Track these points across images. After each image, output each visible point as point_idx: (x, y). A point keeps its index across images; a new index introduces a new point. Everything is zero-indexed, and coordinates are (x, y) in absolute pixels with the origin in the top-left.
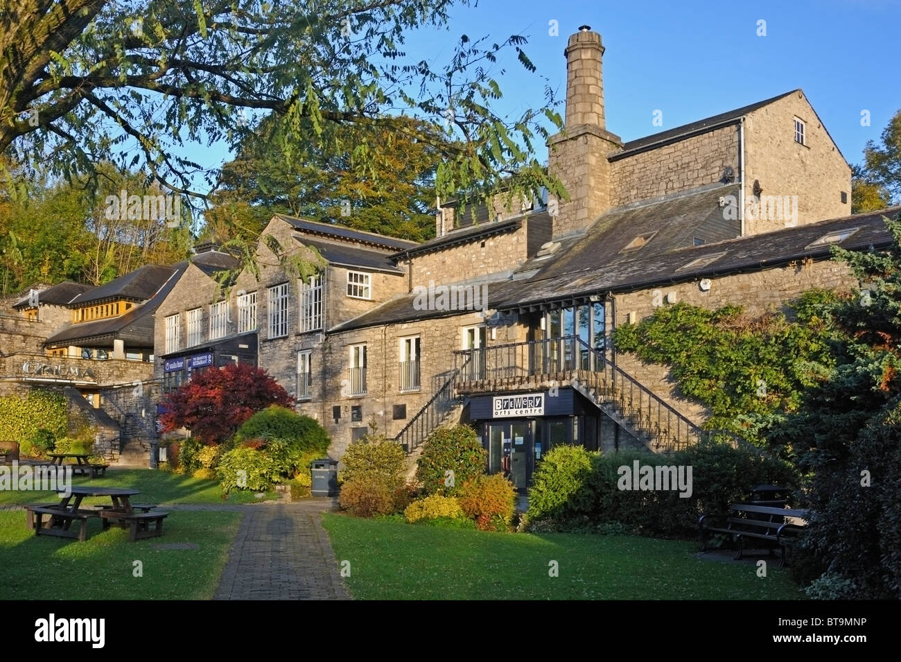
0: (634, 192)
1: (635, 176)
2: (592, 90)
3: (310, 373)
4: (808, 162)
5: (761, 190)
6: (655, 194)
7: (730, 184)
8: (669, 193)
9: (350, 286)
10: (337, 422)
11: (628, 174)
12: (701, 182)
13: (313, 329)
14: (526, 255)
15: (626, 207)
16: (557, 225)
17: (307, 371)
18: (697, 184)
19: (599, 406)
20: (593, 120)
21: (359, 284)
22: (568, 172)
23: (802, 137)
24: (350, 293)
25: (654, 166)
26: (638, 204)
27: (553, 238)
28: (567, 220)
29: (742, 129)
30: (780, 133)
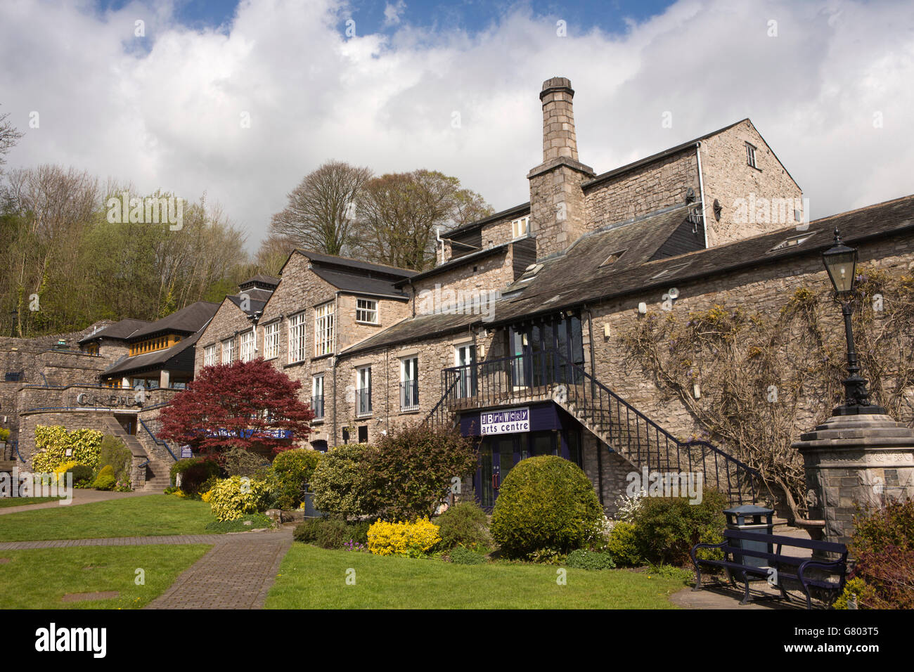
0: (607, 216)
1: (607, 201)
2: (566, 127)
3: (323, 396)
4: (761, 183)
5: (721, 208)
6: (625, 216)
7: (692, 204)
8: (638, 215)
9: (358, 312)
10: (346, 443)
11: (600, 200)
12: (665, 203)
13: (326, 353)
14: (512, 277)
15: (601, 230)
16: (540, 248)
17: (320, 393)
18: (662, 205)
19: (579, 420)
20: (567, 153)
21: (366, 310)
22: (548, 201)
23: (754, 160)
24: (358, 318)
25: (623, 191)
26: (611, 226)
27: (537, 260)
28: (549, 244)
29: (698, 153)
30: (734, 157)
